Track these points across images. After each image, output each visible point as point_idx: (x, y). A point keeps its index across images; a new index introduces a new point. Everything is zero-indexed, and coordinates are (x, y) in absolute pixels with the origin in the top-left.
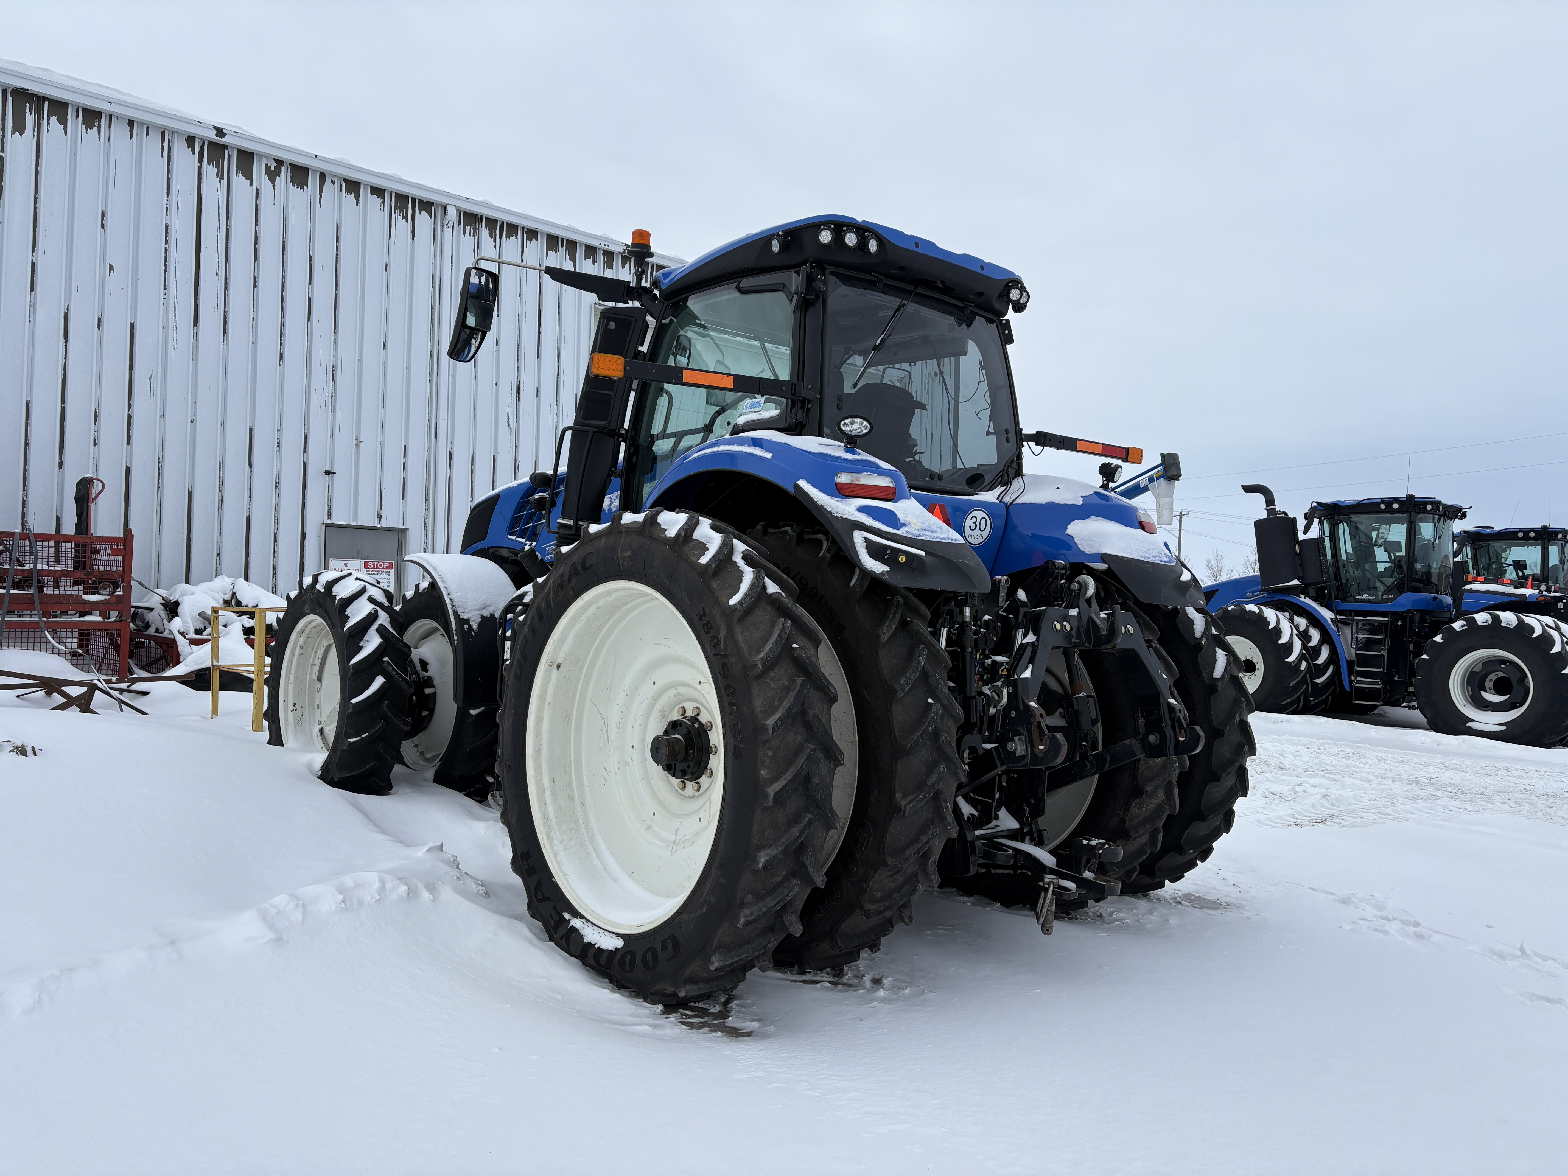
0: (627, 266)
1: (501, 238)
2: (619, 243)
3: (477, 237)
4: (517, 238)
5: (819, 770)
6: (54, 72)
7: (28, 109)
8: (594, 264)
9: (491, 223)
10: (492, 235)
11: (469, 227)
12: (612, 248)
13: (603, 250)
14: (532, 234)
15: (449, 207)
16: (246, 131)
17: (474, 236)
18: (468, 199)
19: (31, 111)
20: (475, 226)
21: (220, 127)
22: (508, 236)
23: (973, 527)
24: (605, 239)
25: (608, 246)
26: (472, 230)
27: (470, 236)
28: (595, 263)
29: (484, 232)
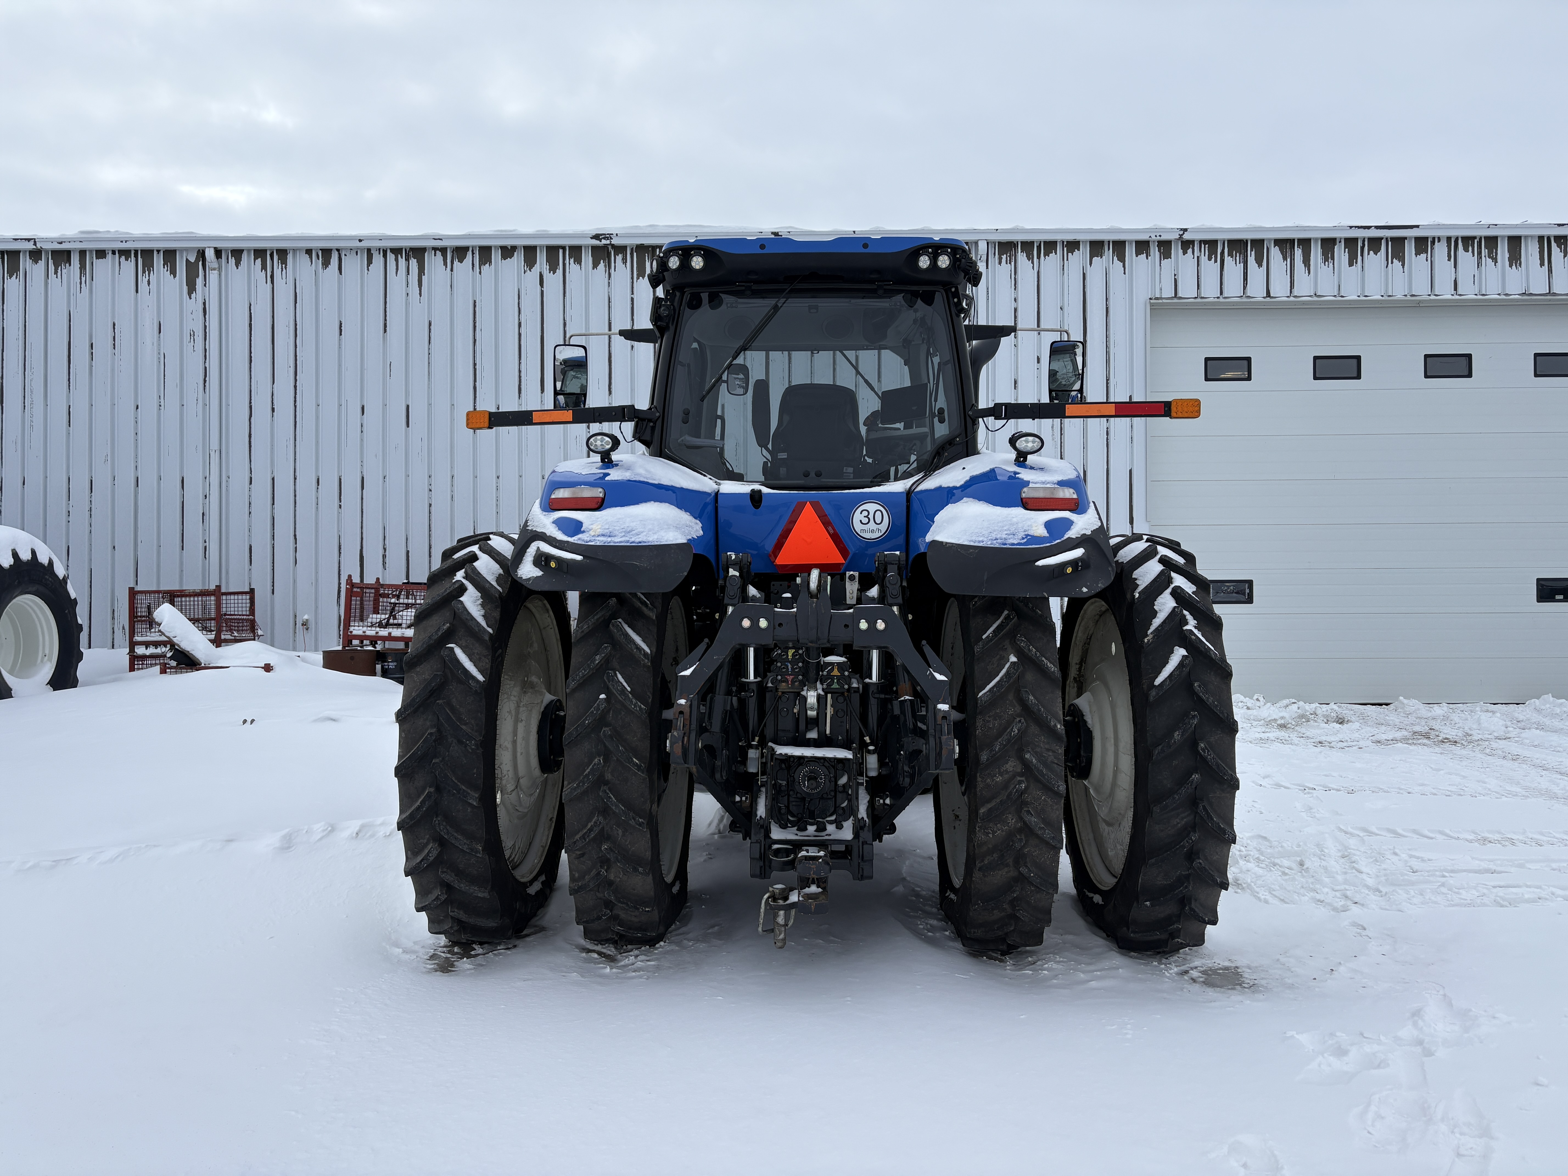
0: (1190, 251)
1: (1039, 257)
2: (1173, 230)
3: (1013, 263)
4: (1056, 254)
5: (448, 752)
6: (657, 226)
7: (647, 257)
8: (1147, 258)
9: (1027, 246)
10: (1030, 257)
11: (1005, 255)
12: (1165, 237)
13: (1158, 242)
14: (1072, 246)
15: (980, 243)
16: (797, 229)
17: (1010, 263)
18: (997, 230)
19: (648, 259)
20: (1010, 253)
21: (776, 231)
22: (1047, 254)
23: (865, 520)
24: (1157, 230)
25: (1160, 236)
26: (1008, 258)
27: (1007, 263)
28: (1149, 258)
29: (1022, 257)
